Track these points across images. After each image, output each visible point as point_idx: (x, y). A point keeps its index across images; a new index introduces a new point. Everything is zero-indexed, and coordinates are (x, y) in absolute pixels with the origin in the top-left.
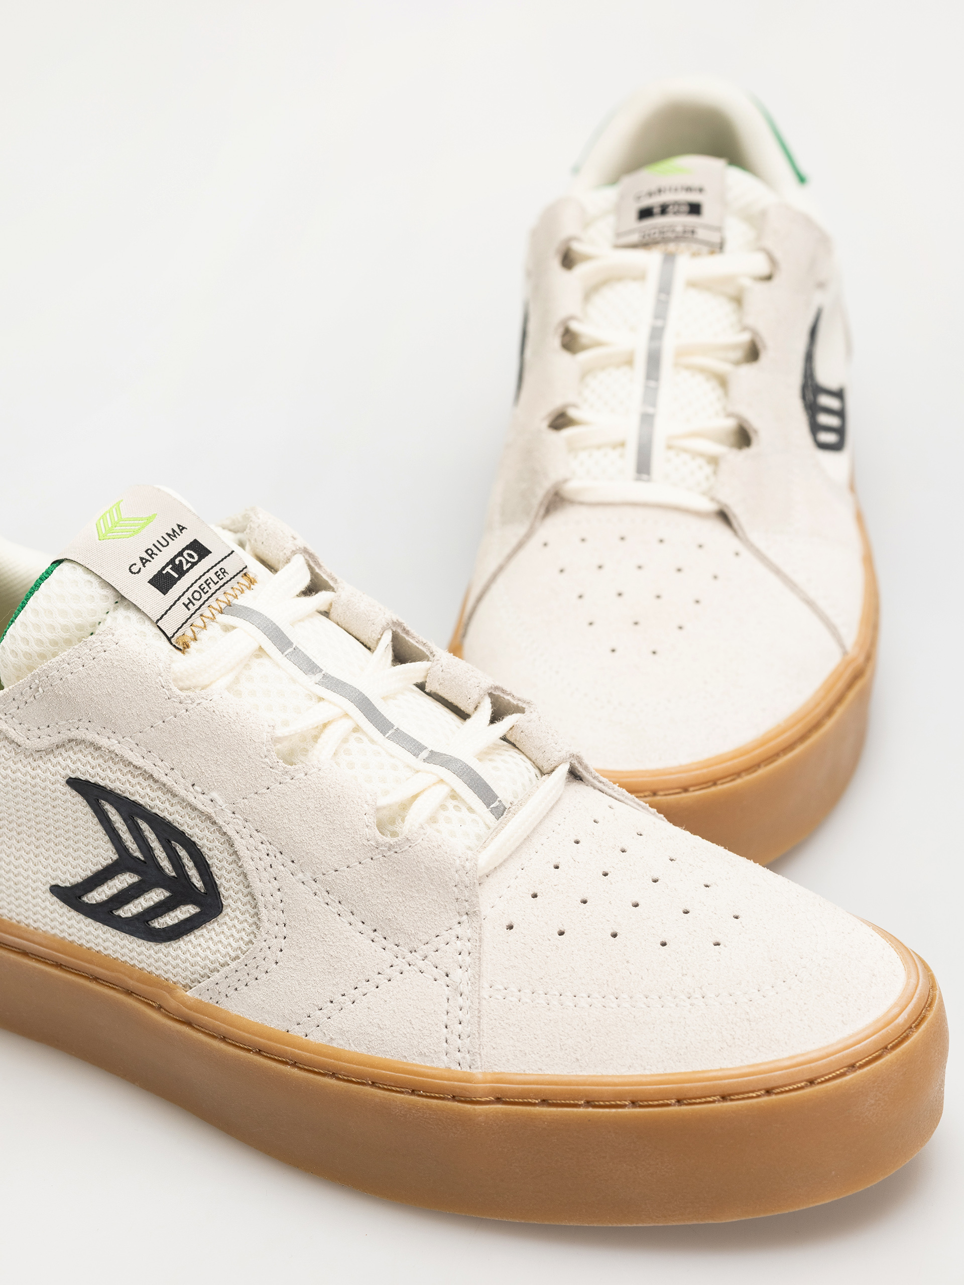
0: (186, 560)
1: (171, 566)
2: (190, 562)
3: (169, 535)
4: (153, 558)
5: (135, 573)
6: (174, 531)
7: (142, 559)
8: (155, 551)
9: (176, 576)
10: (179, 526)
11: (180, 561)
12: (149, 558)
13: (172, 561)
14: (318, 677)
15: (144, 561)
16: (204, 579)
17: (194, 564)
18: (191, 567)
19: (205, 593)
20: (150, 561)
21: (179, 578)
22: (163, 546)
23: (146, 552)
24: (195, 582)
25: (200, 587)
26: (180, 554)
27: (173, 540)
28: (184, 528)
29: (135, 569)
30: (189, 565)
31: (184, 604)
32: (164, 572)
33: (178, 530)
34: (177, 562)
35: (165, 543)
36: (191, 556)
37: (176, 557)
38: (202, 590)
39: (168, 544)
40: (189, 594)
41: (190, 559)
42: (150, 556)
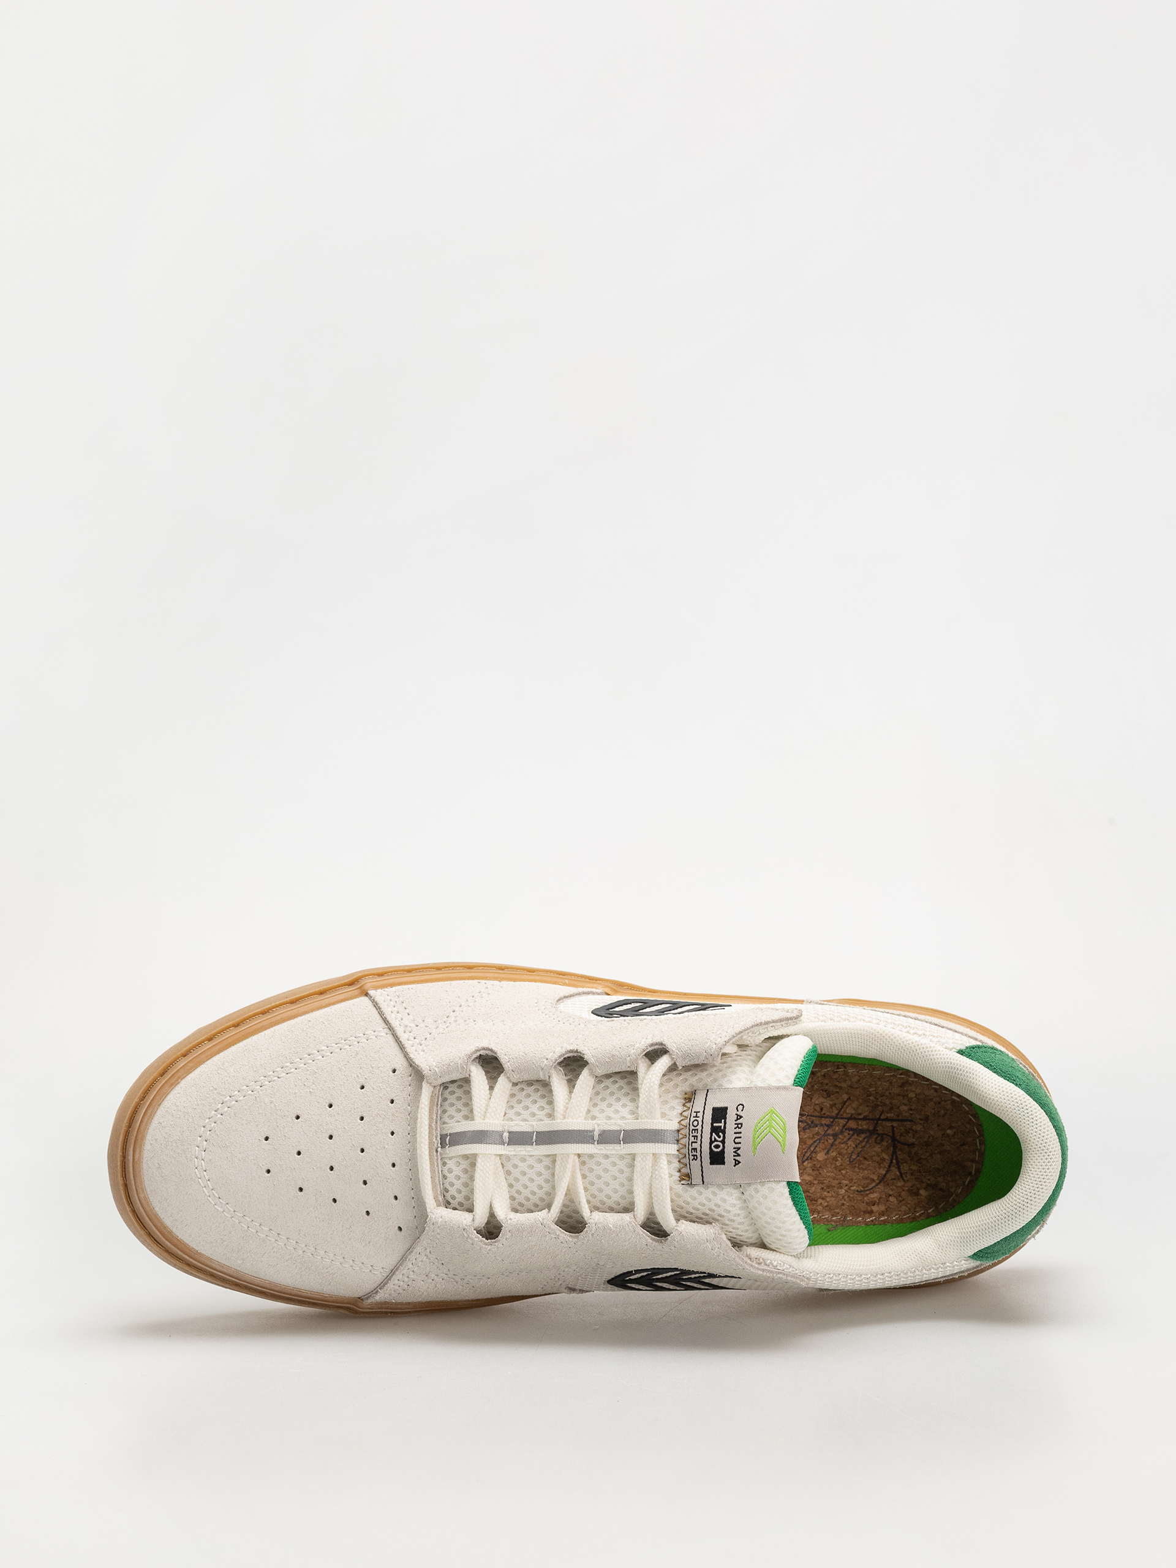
0: (717, 1141)
1: (722, 1128)
2: (714, 1142)
3: (739, 1149)
4: (735, 1124)
5: (739, 1105)
6: (739, 1155)
7: (741, 1117)
8: (738, 1130)
9: (715, 1125)
10: (739, 1162)
11: (719, 1137)
12: (737, 1122)
13: (724, 1132)
14: (596, 1138)
15: (739, 1117)
16: (699, 1138)
17: (711, 1142)
18: (711, 1138)
19: (693, 1130)
20: (736, 1121)
21: (712, 1124)
22: (736, 1138)
23: (741, 1124)
24: (702, 1130)
25: (697, 1130)
26: (723, 1142)
27: (734, 1148)
28: (736, 1164)
29: (740, 1107)
30: (713, 1140)
31: (699, 1112)
32: (723, 1121)
33: (737, 1158)
34: (720, 1134)
35: (737, 1140)
36: (717, 1147)
37: (724, 1137)
38: (695, 1130)
39: (734, 1142)
40: (700, 1119)
41: (716, 1143)
42: (738, 1124)
